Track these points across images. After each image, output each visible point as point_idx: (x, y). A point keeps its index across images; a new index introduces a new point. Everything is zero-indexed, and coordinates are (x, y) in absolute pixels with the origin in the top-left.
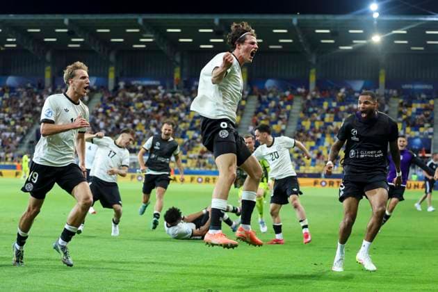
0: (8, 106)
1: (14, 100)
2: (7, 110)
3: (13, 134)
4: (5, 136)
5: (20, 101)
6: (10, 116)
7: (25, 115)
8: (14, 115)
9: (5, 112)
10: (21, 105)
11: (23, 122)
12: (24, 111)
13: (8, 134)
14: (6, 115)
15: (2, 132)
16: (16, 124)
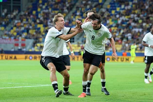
0: (136, 9)
1: (141, 4)
2: (136, 11)
3: (141, 30)
4: (135, 31)
5: (145, 5)
6: (138, 16)
7: (150, 15)
8: (141, 16)
9: (134, 13)
10: (147, 7)
11: (148, 20)
12: (149, 12)
13: (137, 30)
14: (136, 15)
15: (133, 28)
16: (143, 22)
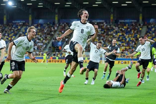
0: (40, 32)
1: (42, 30)
2: (39, 34)
3: (42, 44)
4: (39, 45)
5: (45, 30)
6: (41, 36)
7: (47, 36)
8: (42, 36)
9: (38, 35)
10: (45, 31)
11: (46, 39)
12: (47, 34)
13: (40, 44)
14: (39, 36)
15: (37, 43)
16: (43, 40)
